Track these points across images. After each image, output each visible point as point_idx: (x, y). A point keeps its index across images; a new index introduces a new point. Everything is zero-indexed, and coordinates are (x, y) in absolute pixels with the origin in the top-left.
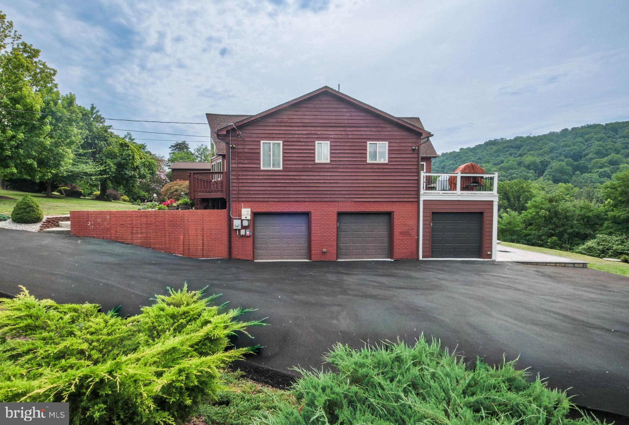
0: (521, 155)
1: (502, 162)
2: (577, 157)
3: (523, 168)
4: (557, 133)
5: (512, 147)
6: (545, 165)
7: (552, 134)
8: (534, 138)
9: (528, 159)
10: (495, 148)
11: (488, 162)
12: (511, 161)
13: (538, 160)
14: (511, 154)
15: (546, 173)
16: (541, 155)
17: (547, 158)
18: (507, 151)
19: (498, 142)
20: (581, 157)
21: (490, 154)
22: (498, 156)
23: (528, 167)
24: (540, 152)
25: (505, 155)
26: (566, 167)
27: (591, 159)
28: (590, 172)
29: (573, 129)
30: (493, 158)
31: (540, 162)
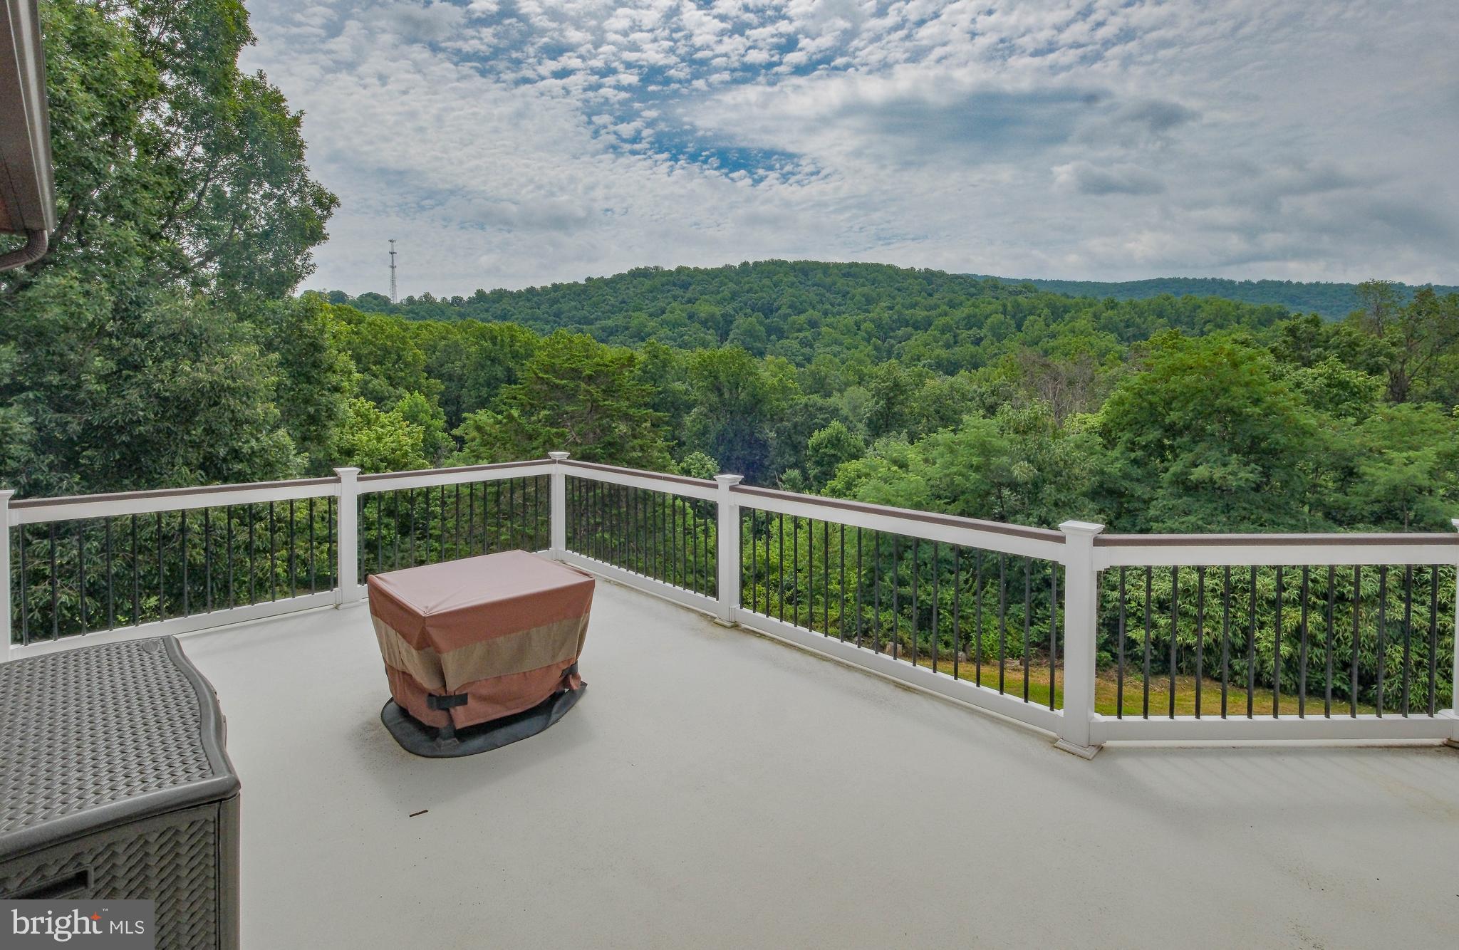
0: (689, 301)
1: (663, 312)
2: (768, 310)
3: (698, 326)
4: (735, 267)
5: (675, 285)
6: (728, 320)
7: (728, 268)
8: (706, 272)
9: (705, 309)
10: (648, 283)
11: (641, 310)
12: (677, 311)
13: (718, 311)
14: (675, 298)
15: (731, 336)
16: (719, 303)
17: (729, 309)
18: (669, 291)
19: (651, 273)
20: (772, 311)
21: (641, 293)
22: (655, 299)
23: (704, 323)
24: (719, 297)
25: (667, 298)
26: (758, 327)
27: (785, 317)
28: (787, 338)
29: (756, 264)
30: (647, 302)
31: (722, 315)
